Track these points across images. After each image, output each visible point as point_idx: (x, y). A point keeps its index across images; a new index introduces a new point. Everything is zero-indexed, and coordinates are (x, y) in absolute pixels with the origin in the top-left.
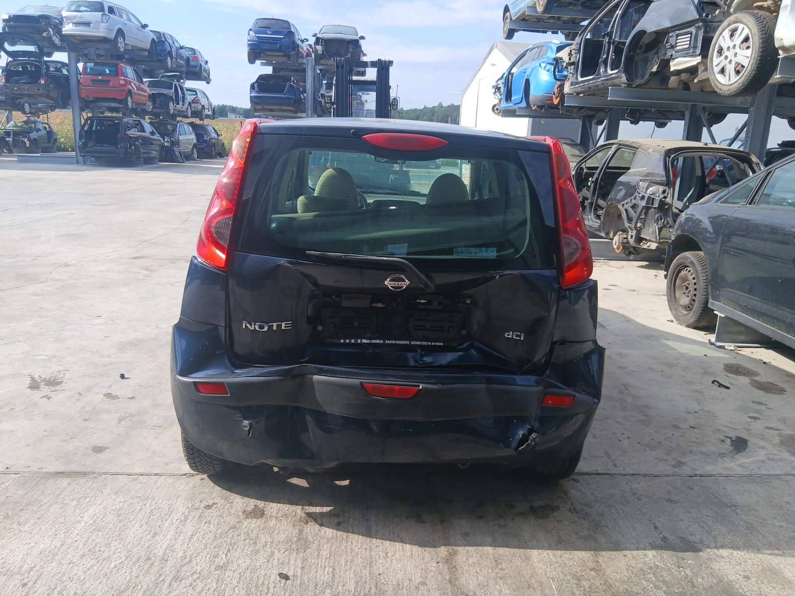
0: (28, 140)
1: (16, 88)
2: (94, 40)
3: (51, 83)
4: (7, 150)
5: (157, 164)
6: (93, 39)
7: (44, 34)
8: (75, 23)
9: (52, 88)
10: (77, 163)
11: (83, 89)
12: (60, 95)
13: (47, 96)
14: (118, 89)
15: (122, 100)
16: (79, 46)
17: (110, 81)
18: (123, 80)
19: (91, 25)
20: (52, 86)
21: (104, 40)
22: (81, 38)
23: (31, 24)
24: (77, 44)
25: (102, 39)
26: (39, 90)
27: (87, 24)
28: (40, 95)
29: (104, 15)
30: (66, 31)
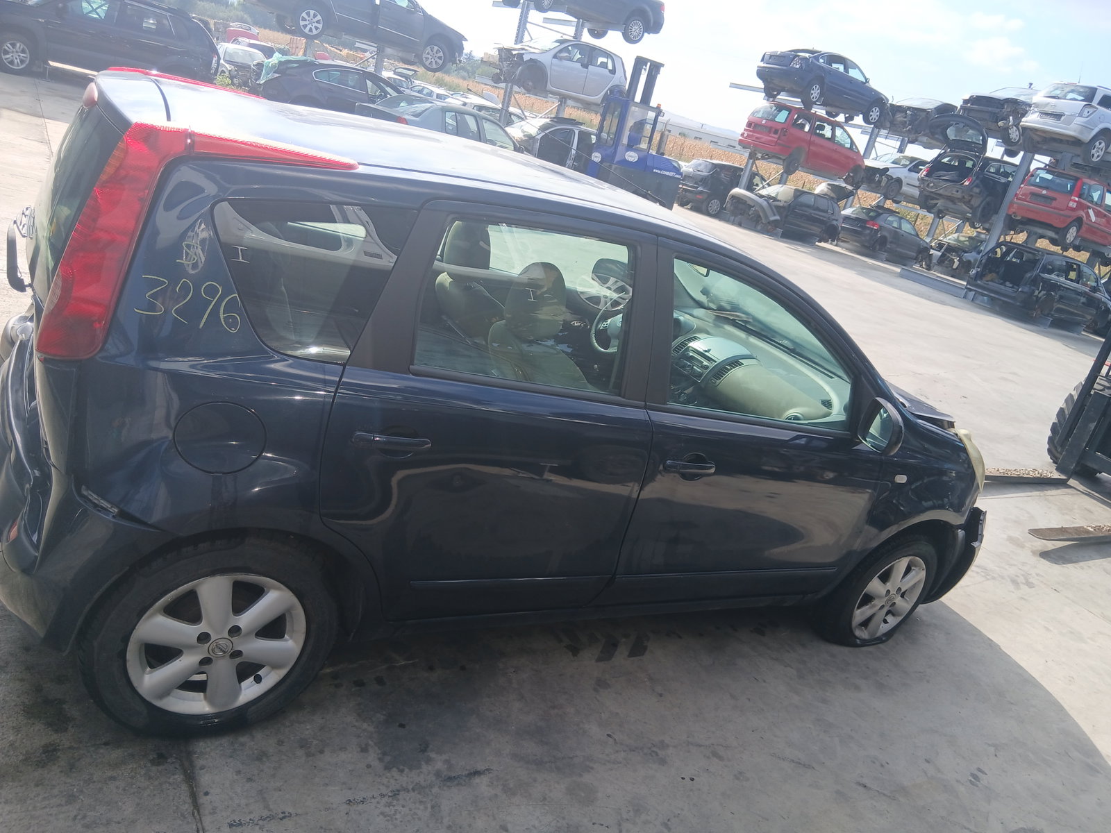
0: (958, 261)
1: (932, 185)
2: (1059, 139)
3: (977, 186)
4: (926, 264)
5: (1079, 333)
6: (1063, 138)
7: (1001, 124)
8: (1042, 113)
9: (977, 193)
10: (965, 297)
11: (1016, 203)
12: (983, 204)
13: (968, 203)
14: (1062, 212)
15: (1060, 229)
16: (1039, 146)
17: (1055, 199)
18: (1075, 201)
19: (1063, 118)
20: (977, 190)
21: (1076, 142)
22: (1044, 135)
23: (990, 109)
24: (1038, 142)
25: (1073, 140)
26: (957, 192)
27: (1058, 116)
28: (960, 200)
29: (1088, 106)
30: (1026, 122)
